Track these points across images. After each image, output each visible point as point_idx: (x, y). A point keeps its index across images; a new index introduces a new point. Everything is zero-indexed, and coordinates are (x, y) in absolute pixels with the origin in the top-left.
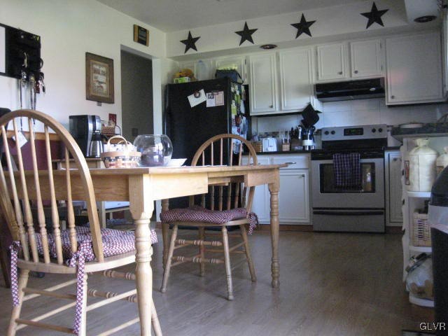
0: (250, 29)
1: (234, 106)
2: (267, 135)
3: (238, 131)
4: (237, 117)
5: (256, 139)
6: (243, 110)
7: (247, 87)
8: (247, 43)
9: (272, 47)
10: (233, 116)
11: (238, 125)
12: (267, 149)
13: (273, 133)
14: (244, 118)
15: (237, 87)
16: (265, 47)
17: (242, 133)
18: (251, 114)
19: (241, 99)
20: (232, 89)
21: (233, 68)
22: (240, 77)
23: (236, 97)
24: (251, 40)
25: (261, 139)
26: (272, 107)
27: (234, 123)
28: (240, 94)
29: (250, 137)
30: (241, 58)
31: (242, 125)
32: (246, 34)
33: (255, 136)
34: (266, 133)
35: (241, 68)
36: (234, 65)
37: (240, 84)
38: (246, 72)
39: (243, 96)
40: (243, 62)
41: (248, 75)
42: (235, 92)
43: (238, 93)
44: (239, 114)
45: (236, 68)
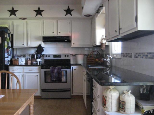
0: (15, 10)
1: (6, 44)
2: (21, 56)
3: (8, 55)
4: (7, 49)
5: (16, 58)
6: (10, 45)
7: (12, 35)
8: (13, 16)
9: (24, 19)
10: (6, 49)
11: (8, 52)
13: (24, 55)
14: (11, 49)
15: (8, 35)
16: (21, 19)
17: (10, 55)
18: (14, 47)
19: (9, 40)
20: (6, 36)
21: (6, 26)
22: (9, 31)
23: (7, 40)
24: (15, 15)
25: (18, 57)
26: (23, 44)
27: (6, 51)
28: (9, 38)
29: (13, 57)
30: (10, 22)
31: (9, 52)
32: (13, 12)
33: (16, 56)
34: (20, 55)
35: (10, 26)
36: (6, 25)
37: (9, 34)
38: (12, 28)
39: (10, 39)
40: (11, 24)
41: (13, 30)
42: (7, 37)
43: (8, 38)
44: (8, 47)
45: (8, 26)
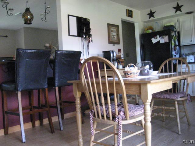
0: (180, 5)
1: (173, 42)
2: (189, 54)
3: (175, 53)
4: (175, 47)
5: (184, 56)
6: (177, 43)
7: (179, 33)
8: (178, 12)
9: (191, 13)
10: (173, 47)
11: (175, 50)
12: (189, 61)
13: (192, 53)
14: (178, 47)
15: (174, 33)
16: (187, 13)
17: (177, 54)
18: (181, 45)
19: (176, 38)
20: (172, 34)
21: (172, 24)
22: (175, 28)
23: (174, 38)
24: (180, 11)
25: (186, 56)
26: (191, 41)
27: (173, 50)
28: (176, 36)
29: (181, 56)
30: (176, 19)
31: (177, 50)
32: (178, 8)
33: (183, 55)
34: (188, 53)
35: (176, 25)
36: (172, 23)
37: (175, 32)
38: (178, 25)
39: (177, 37)
40: (176, 21)
41: (179, 27)
42: (173, 36)
43: (175, 36)
44: (175, 45)
45: (173, 24)
